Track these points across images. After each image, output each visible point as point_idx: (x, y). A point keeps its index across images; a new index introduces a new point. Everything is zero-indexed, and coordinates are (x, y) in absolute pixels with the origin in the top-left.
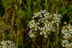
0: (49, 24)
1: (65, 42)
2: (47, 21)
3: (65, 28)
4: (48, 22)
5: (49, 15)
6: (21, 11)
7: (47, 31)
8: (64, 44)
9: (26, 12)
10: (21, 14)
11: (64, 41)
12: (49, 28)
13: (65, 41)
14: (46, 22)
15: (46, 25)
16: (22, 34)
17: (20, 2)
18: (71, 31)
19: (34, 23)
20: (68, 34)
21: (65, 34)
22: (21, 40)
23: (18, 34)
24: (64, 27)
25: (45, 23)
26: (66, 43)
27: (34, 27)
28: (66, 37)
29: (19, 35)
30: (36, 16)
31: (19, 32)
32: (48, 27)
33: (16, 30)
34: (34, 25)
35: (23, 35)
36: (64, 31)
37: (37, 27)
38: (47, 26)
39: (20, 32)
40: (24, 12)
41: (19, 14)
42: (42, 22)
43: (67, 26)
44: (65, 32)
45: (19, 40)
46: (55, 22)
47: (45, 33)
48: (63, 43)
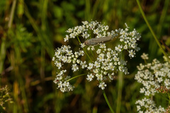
0: (108, 53)
1: (146, 103)
2: (103, 46)
3: (145, 68)
4: (107, 48)
5: (107, 31)
6: (23, 34)
7: (104, 70)
8: (141, 110)
9: (35, 35)
10: (23, 41)
11: (141, 102)
12: (111, 64)
13: (143, 100)
14: (102, 50)
15: (103, 55)
16: (26, 93)
17: (21, 11)
18: (159, 77)
19: (70, 53)
20: (153, 83)
21: (145, 85)
22: (23, 108)
23: (16, 92)
24: (142, 66)
25: (99, 51)
26: (146, 106)
27: (69, 61)
28: (146, 90)
29: (20, 96)
30: (72, 36)
31: (19, 87)
32: (107, 60)
33: (11, 82)
34: (70, 58)
35: (30, 94)
36: (142, 75)
37: (78, 62)
38: (105, 57)
39: (22, 89)
40: (30, 35)
41: (18, 41)
42: (89, 49)
43: (149, 64)
44: (146, 78)
45: (20, 107)
46: (126, 47)
47: (100, 77)
48: (139, 108)
